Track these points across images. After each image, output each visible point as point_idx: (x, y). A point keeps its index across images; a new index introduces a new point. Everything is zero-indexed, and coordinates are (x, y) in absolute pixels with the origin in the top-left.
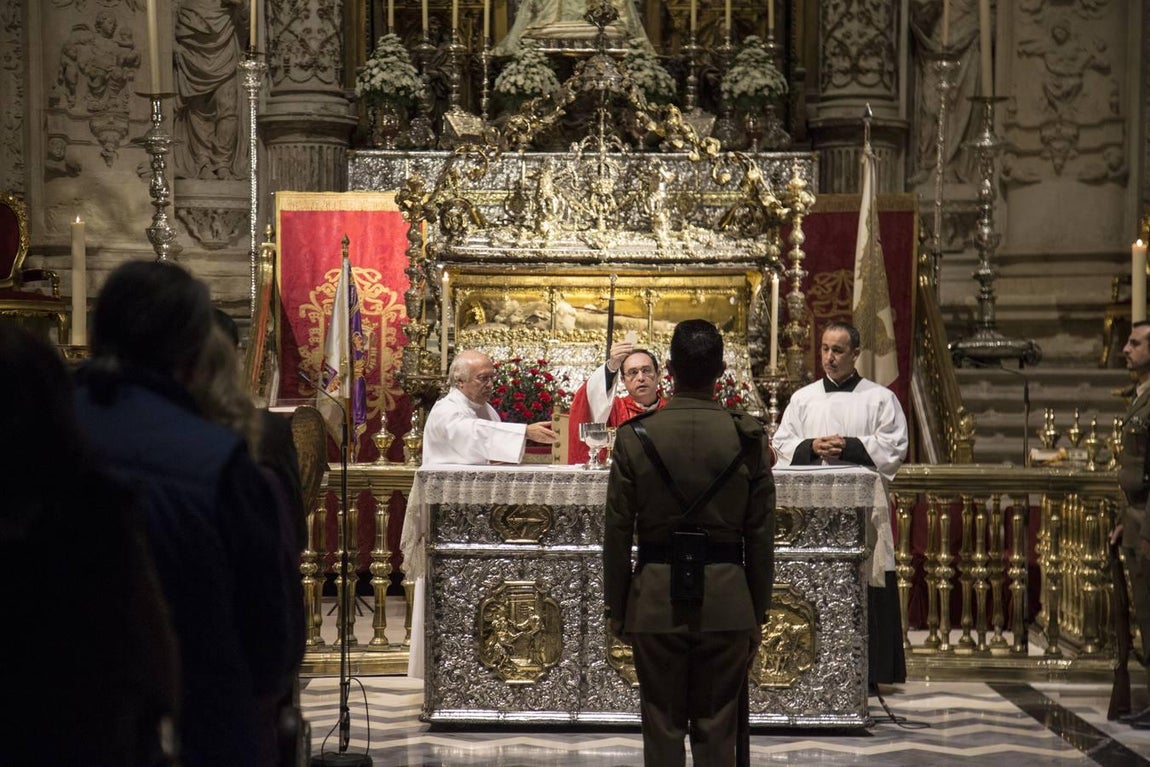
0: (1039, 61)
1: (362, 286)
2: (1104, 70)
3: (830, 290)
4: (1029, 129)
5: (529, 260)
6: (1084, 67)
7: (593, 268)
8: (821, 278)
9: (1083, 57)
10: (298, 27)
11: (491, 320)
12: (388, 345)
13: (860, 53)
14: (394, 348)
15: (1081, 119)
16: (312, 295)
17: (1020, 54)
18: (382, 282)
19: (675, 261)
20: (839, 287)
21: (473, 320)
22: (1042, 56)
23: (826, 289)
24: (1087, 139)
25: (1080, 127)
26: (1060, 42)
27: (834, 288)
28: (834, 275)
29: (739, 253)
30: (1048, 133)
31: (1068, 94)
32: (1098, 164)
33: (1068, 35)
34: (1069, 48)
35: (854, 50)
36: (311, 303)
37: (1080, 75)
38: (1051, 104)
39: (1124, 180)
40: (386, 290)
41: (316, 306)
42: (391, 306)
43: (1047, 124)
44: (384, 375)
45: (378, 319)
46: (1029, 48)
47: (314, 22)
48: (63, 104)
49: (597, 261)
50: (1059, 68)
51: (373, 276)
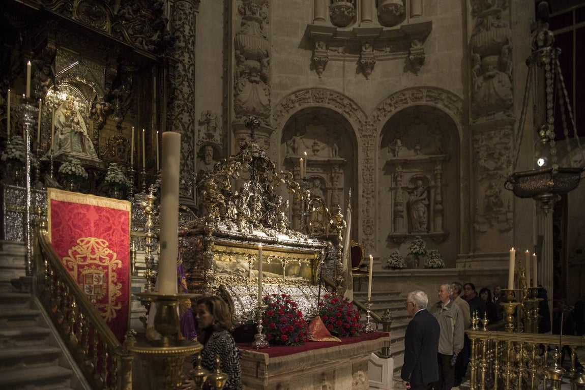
1: (98, 248)
12: (113, 282)
14: (116, 284)
16: (70, 252)
18: (109, 247)
36: (69, 257)
40: (111, 252)
41: (72, 259)
42: (114, 261)
44: (110, 299)
45: (106, 267)
51: (104, 243)
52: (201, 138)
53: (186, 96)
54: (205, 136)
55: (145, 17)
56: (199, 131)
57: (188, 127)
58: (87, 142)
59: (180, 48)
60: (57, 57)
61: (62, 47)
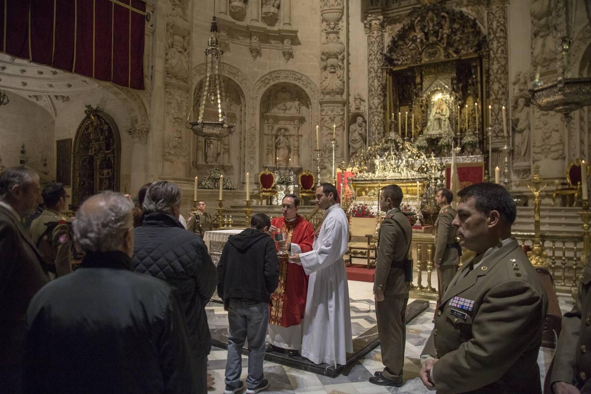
0: (540, 131)
2: (557, 131)
4: (538, 147)
5: (371, 180)
6: (552, 130)
7: (385, 182)
9: (551, 128)
10: (373, 137)
11: (366, 195)
13: (498, 132)
15: (551, 144)
17: (536, 129)
19: (404, 179)
21: (362, 195)
22: (541, 128)
24: (553, 149)
25: (551, 146)
26: (545, 125)
29: (420, 177)
30: (543, 147)
31: (547, 138)
32: (556, 155)
33: (547, 124)
34: (548, 126)
35: (497, 132)
37: (551, 132)
38: (544, 141)
39: (564, 158)
43: (542, 145)
46: (538, 127)
47: (377, 135)
48: (323, 155)
49: (386, 180)
50: (546, 131)
52: (515, 94)
53: (495, 71)
54: (518, 91)
55: (468, 33)
56: (514, 89)
57: (498, 92)
58: (443, 122)
59: (491, 40)
60: (423, 83)
61: (426, 77)
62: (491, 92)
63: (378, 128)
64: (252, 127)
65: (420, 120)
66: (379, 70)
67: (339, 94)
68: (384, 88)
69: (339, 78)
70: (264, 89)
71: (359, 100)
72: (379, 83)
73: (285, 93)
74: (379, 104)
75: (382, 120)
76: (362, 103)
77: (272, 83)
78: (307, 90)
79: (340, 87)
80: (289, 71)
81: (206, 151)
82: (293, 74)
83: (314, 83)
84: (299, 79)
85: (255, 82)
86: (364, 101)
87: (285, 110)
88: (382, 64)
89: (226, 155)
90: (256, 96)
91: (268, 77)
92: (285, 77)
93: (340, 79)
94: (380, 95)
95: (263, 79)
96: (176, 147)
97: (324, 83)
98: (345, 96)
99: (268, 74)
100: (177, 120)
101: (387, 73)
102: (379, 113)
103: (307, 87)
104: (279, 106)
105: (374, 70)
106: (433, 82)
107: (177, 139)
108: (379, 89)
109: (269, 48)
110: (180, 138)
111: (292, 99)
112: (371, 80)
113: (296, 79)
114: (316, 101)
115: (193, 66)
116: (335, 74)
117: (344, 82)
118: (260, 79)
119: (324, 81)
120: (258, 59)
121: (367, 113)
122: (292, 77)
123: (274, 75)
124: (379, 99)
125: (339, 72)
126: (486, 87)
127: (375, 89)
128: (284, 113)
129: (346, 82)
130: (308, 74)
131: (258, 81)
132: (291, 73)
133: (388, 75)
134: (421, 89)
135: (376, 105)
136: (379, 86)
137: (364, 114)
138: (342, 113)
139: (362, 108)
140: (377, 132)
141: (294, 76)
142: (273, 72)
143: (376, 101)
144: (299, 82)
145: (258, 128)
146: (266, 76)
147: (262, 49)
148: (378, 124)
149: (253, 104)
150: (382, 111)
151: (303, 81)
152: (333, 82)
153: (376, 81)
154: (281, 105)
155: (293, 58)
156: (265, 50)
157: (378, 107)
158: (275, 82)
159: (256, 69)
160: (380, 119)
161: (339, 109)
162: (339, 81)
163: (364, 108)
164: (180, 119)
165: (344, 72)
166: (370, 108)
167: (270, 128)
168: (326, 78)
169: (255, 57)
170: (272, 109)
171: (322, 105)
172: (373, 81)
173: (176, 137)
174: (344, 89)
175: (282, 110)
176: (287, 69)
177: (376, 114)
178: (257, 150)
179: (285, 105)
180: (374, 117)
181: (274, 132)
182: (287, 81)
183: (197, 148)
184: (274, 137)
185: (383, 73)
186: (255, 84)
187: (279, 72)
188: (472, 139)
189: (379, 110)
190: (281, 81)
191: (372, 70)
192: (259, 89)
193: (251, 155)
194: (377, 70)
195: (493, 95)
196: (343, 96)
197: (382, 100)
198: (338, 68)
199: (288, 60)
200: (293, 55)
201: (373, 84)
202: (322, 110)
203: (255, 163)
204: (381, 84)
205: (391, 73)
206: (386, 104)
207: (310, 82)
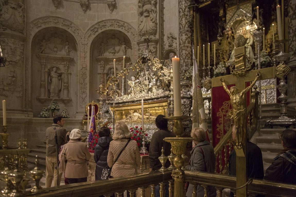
3: (227, 106)
8: (225, 103)
20: (230, 105)
23: (226, 106)
27: (228, 105)
28: (228, 102)
29: (162, 95)
60: (227, 16)
61: (229, 9)
62: (290, 9)
63: (186, 60)
64: (83, 67)
65: (228, 51)
66: (187, 9)
67: (152, 35)
68: (191, 25)
69: (151, 20)
70: (93, 37)
71: (171, 39)
72: (187, 21)
73: (114, 39)
74: (186, 39)
75: (189, 53)
76: (174, 40)
77: (100, 31)
78: (129, 35)
79: (153, 28)
80: (113, 20)
81: (49, 88)
82: (117, 22)
83: (134, 28)
84: (122, 26)
85: (86, 31)
86: (176, 39)
87: (115, 53)
88: (189, 4)
89: (65, 92)
90: (87, 43)
91: (96, 26)
92: (111, 25)
93: (153, 20)
94: (187, 31)
95: (92, 29)
96: (10, 84)
97: (140, 27)
98: (157, 36)
99: (96, 24)
100: (11, 62)
101: (194, 11)
102: (186, 48)
103: (128, 32)
104: (110, 50)
105: (182, 10)
106: (236, 12)
107: (10, 78)
108: (187, 26)
109: (97, 3)
110: (13, 77)
111: (120, 44)
112: (180, 19)
113: (119, 26)
114: (136, 43)
115: (31, 20)
116: (149, 17)
117: (156, 24)
118: (90, 29)
119: (140, 25)
120: (88, 12)
121: (178, 49)
122: (116, 25)
123: (101, 24)
124: (186, 35)
125: (152, 15)
126: (284, 5)
127: (182, 27)
128: (114, 55)
129: (158, 24)
130: (129, 21)
131: (88, 30)
132: (115, 22)
133: (194, 13)
134: (225, 21)
135: (184, 41)
136: (186, 23)
137: (176, 50)
138: (154, 50)
139: (174, 45)
140: (184, 64)
141: (118, 24)
142: (100, 22)
143: (184, 37)
144: (122, 28)
145: (88, 68)
146: (95, 26)
147: (91, 4)
148: (186, 57)
149: (84, 49)
150: (190, 45)
151: (125, 27)
152: (148, 25)
153: (184, 19)
154: (112, 49)
155: (116, 9)
156: (94, 4)
157: (185, 42)
158: (103, 30)
159: (86, 21)
160: (187, 53)
161: (152, 47)
162: (152, 23)
163: (176, 45)
164: (14, 62)
165: (157, 15)
166: (180, 44)
167: (102, 68)
168: (142, 22)
169: (85, 11)
170: (104, 53)
171: (139, 46)
172: (182, 20)
173: (9, 77)
174: (156, 30)
175: (112, 53)
176: (113, 18)
177: (184, 48)
178: (88, 86)
179: (114, 49)
180: (182, 51)
181: (106, 71)
182: (113, 28)
183: (41, 86)
184: (105, 76)
185: (190, 11)
186: (86, 33)
187: (106, 22)
188: (265, 60)
189: (187, 44)
190: (107, 29)
191: (181, 10)
192: (89, 37)
193: (83, 90)
194: (185, 9)
195: (291, 10)
196: (156, 36)
197: (189, 35)
198: (153, 13)
199: (112, 10)
200: (117, 6)
201: (181, 23)
202: (139, 50)
203: (86, 96)
204: (189, 21)
205: (197, 10)
206: (193, 39)
207: (130, 27)
